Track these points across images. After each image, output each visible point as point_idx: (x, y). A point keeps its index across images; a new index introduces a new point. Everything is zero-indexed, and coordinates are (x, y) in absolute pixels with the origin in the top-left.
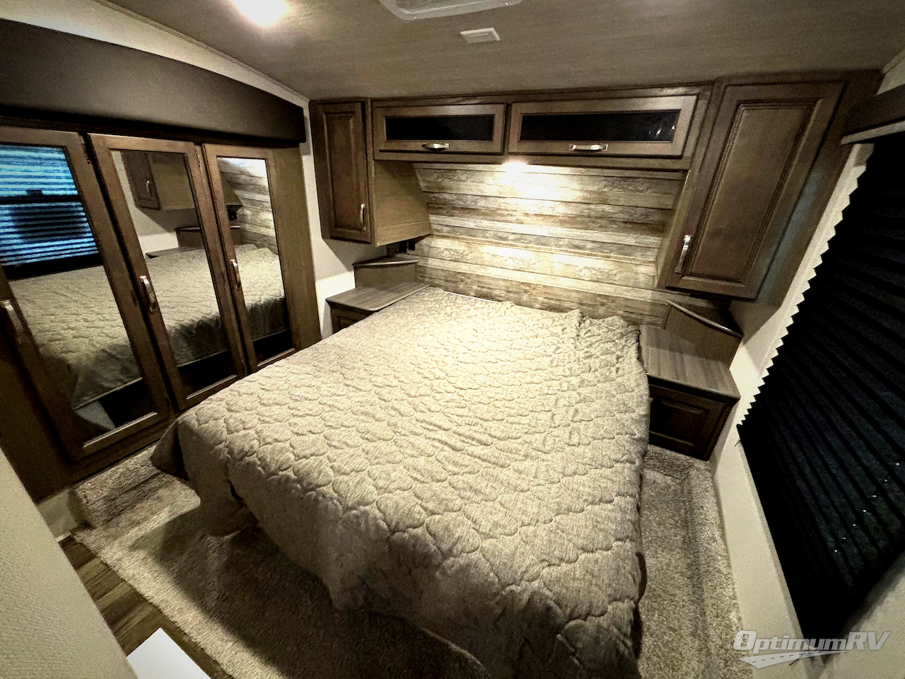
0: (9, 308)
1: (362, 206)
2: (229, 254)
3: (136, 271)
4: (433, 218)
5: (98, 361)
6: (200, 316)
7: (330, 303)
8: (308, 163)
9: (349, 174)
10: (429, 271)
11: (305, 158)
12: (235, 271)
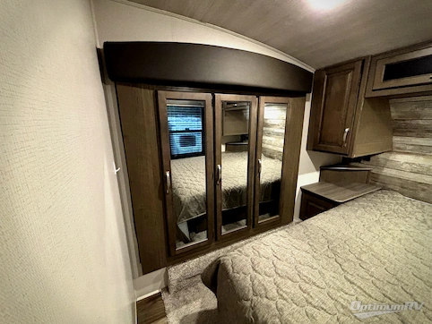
0: (168, 175)
1: (347, 130)
2: (258, 156)
3: (217, 162)
4: (396, 139)
5: (192, 201)
6: (233, 186)
7: (302, 189)
8: (308, 105)
9: (339, 110)
10: (381, 177)
11: (307, 103)
12: (260, 166)
